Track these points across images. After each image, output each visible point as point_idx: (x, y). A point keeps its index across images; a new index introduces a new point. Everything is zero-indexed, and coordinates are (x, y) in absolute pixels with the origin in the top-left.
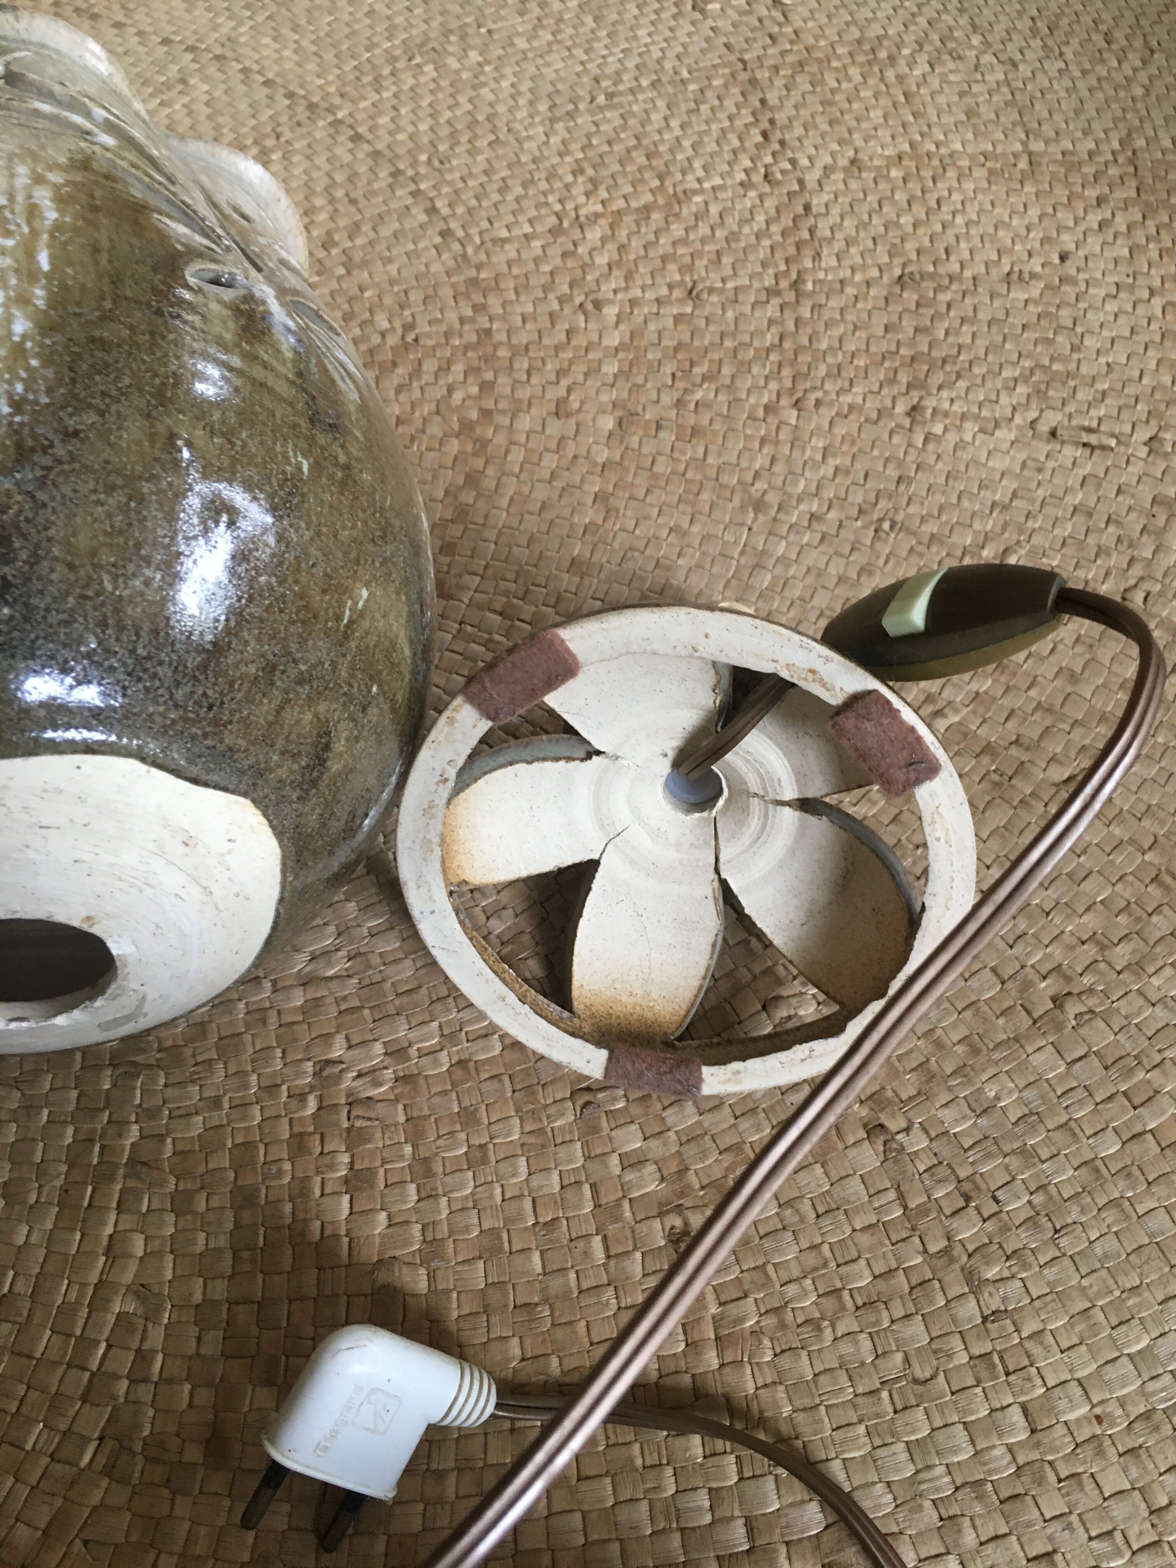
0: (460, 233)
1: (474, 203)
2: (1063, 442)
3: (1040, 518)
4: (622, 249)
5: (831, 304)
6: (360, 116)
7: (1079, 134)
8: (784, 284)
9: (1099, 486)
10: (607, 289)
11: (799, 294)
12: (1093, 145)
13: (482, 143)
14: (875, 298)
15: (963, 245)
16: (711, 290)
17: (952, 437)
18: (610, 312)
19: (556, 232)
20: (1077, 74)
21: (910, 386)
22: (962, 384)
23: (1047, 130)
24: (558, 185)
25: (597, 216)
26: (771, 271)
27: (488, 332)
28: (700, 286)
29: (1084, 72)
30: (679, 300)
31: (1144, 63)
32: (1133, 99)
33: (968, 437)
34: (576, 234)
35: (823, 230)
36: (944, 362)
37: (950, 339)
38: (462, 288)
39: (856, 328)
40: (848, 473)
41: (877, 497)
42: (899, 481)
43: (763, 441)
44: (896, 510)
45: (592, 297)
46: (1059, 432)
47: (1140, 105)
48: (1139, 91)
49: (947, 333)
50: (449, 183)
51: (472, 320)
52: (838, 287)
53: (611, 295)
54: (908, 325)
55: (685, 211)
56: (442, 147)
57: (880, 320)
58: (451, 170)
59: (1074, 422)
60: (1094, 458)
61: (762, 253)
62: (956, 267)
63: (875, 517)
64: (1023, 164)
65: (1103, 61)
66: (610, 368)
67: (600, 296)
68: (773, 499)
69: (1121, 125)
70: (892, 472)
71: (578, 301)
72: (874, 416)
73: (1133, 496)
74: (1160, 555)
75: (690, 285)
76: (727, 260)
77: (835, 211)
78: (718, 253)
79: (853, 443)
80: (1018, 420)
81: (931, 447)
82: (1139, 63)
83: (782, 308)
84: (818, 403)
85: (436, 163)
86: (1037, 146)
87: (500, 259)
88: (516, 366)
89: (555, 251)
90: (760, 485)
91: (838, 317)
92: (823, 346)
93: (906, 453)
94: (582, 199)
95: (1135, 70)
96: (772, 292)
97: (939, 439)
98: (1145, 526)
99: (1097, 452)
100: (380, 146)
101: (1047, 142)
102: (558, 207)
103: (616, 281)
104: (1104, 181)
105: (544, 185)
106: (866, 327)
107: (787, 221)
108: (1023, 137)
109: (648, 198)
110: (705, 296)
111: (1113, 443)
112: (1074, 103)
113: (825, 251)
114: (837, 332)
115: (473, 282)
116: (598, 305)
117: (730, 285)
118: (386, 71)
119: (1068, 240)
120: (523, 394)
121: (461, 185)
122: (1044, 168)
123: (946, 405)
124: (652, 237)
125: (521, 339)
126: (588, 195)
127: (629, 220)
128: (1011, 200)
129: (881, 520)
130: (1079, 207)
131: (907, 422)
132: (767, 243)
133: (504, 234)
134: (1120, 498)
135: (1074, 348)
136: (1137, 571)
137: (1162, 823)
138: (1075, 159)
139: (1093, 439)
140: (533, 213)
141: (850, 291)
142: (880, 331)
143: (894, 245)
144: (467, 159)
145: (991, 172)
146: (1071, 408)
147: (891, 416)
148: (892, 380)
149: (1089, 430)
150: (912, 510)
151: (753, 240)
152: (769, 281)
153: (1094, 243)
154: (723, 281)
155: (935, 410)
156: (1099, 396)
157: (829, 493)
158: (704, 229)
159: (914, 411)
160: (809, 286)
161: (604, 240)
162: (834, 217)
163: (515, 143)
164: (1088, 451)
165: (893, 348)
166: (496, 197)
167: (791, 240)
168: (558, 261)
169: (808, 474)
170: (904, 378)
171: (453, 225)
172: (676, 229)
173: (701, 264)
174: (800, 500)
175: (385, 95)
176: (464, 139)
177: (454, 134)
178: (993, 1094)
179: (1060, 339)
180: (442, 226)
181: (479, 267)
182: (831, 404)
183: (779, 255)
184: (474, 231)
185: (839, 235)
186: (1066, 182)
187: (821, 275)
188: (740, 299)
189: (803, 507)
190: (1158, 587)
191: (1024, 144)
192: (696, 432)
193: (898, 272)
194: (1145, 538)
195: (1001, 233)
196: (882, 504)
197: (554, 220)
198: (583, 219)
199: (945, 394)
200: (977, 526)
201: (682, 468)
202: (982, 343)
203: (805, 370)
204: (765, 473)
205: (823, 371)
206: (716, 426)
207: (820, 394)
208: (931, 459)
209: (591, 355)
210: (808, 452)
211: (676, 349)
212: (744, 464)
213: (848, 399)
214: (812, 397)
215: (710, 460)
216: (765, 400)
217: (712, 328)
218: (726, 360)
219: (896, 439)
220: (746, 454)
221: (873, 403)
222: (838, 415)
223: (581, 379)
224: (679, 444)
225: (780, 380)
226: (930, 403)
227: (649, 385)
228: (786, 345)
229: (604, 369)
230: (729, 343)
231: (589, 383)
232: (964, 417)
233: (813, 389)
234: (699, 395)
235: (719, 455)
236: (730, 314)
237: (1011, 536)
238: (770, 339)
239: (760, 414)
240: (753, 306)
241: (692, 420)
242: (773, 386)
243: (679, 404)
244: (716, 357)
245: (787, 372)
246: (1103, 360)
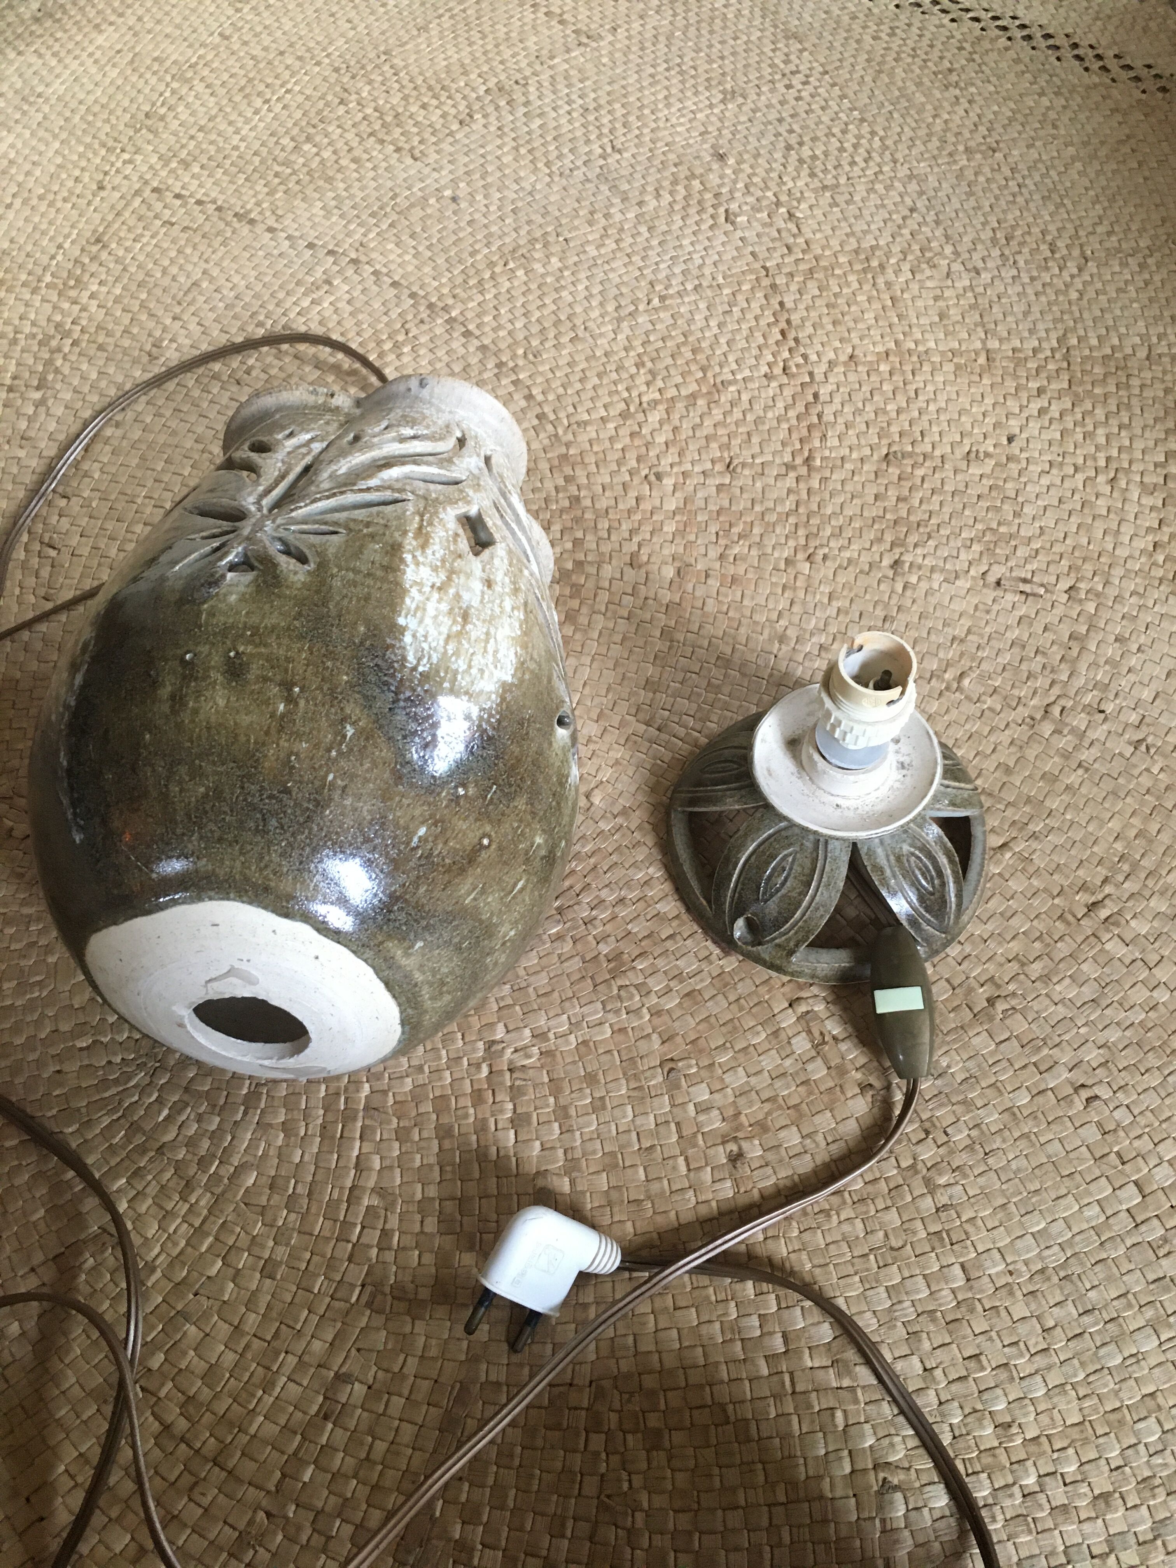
0: (552, 417)
1: (561, 391)
2: (1005, 590)
3: (987, 649)
4: (675, 430)
5: (834, 477)
6: (470, 315)
7: (1026, 334)
8: (798, 460)
9: (1031, 625)
10: (665, 463)
11: (810, 468)
12: (1036, 343)
13: (565, 339)
14: (868, 472)
15: (935, 429)
16: (744, 465)
17: (924, 586)
18: (668, 482)
19: (625, 415)
20: (1027, 280)
21: (893, 544)
22: (932, 543)
23: (1002, 330)
24: (625, 375)
25: (656, 402)
26: (789, 450)
28: (735, 462)
29: (1032, 279)
30: (719, 473)
31: (1080, 270)
32: (1070, 303)
33: (936, 586)
34: (640, 417)
35: (828, 417)
36: (918, 525)
37: (924, 507)
38: (556, 463)
39: (853, 497)
40: (847, 613)
42: (885, 620)
43: (784, 587)
45: (654, 470)
46: (1003, 582)
47: (1074, 308)
48: (1074, 295)
49: (921, 502)
50: (541, 373)
51: (565, 489)
52: (839, 463)
53: (668, 469)
54: (892, 493)
55: (723, 399)
56: (535, 343)
57: (871, 490)
58: (542, 362)
59: (1014, 574)
60: (1028, 603)
61: (783, 434)
62: (929, 448)
64: (982, 360)
65: (1047, 269)
66: (670, 528)
67: (660, 469)
68: (792, 633)
69: (1059, 326)
70: (880, 613)
71: (643, 473)
72: (867, 568)
73: (1055, 633)
74: (1073, 679)
75: (728, 460)
76: (755, 440)
77: (837, 400)
78: (749, 434)
79: (851, 590)
80: (973, 572)
81: (909, 593)
82: (1075, 271)
83: (797, 480)
84: (825, 557)
85: (531, 357)
86: (993, 344)
87: (583, 438)
88: (599, 526)
89: (624, 432)
90: (783, 623)
91: (840, 487)
92: (829, 511)
93: (890, 597)
94: (644, 388)
95: (1072, 276)
96: (789, 467)
97: (914, 587)
98: (1064, 656)
99: (1030, 598)
100: (487, 341)
101: (1001, 340)
102: (625, 395)
103: (672, 457)
104: (1044, 375)
105: (614, 376)
106: (861, 496)
107: (800, 408)
108: (983, 336)
109: (694, 387)
110: (739, 469)
111: (1042, 591)
112: (1023, 307)
113: (830, 434)
114: (839, 500)
115: (564, 457)
116: (658, 477)
117: (758, 461)
118: (487, 275)
119: (1014, 425)
120: (606, 548)
121: (551, 375)
122: (998, 364)
123: (920, 560)
124: (698, 420)
125: (602, 504)
126: (648, 384)
127: (680, 405)
128: (972, 390)
130: (1024, 395)
131: (891, 573)
132: (785, 426)
133: (586, 417)
134: (1046, 634)
135: (1016, 515)
136: (1057, 690)
138: (1022, 355)
139: (1027, 588)
140: (607, 400)
141: (849, 466)
142: (871, 500)
143: (882, 428)
144: (553, 353)
145: (958, 367)
146: (1012, 563)
147: (879, 568)
148: (880, 540)
149: (1025, 581)
151: (775, 423)
152: (787, 458)
153: (1034, 426)
154: (753, 457)
155: (911, 564)
156: (1033, 554)
157: (832, 629)
158: (737, 414)
159: (896, 564)
160: (818, 462)
161: (661, 423)
162: (836, 406)
163: (590, 340)
164: (1023, 598)
165: (881, 514)
166: (578, 386)
167: (804, 424)
168: (627, 440)
169: (818, 614)
170: (889, 538)
171: (547, 409)
172: (717, 414)
173: (735, 442)
174: (812, 634)
175: (488, 296)
176: (551, 335)
177: (543, 331)
179: (1005, 507)
180: (538, 410)
181: (568, 445)
182: (834, 559)
183: (795, 436)
184: (562, 415)
185: (840, 420)
186: (1015, 376)
187: (827, 453)
188: (766, 472)
189: (814, 640)
191: (984, 342)
192: (734, 580)
193: (884, 451)
194: (1064, 666)
195: (963, 419)
197: (622, 405)
198: (645, 405)
199: (919, 551)
200: (941, 655)
201: (725, 608)
202: (947, 510)
203: (815, 531)
204: (786, 613)
205: (828, 532)
206: (749, 576)
207: (826, 550)
208: (908, 603)
209: (655, 518)
210: (818, 597)
211: (718, 513)
212: (771, 606)
213: (847, 554)
214: (821, 552)
215: (745, 602)
216: (786, 555)
217: (745, 496)
218: (756, 523)
219: (883, 587)
220: (772, 597)
221: (865, 558)
222: (840, 567)
223: (648, 537)
224: (722, 589)
225: (796, 539)
226: (908, 558)
227: (699, 542)
228: (801, 510)
229: (665, 529)
230: (758, 508)
231: (654, 540)
232: (933, 569)
233: (822, 546)
234: (736, 550)
235: (753, 598)
236: (759, 485)
237: (965, 663)
238: (789, 505)
239: (782, 566)
240: (776, 478)
241: (731, 570)
242: (792, 543)
243: (722, 557)
244: (749, 520)
245: (801, 532)
246: (1037, 525)
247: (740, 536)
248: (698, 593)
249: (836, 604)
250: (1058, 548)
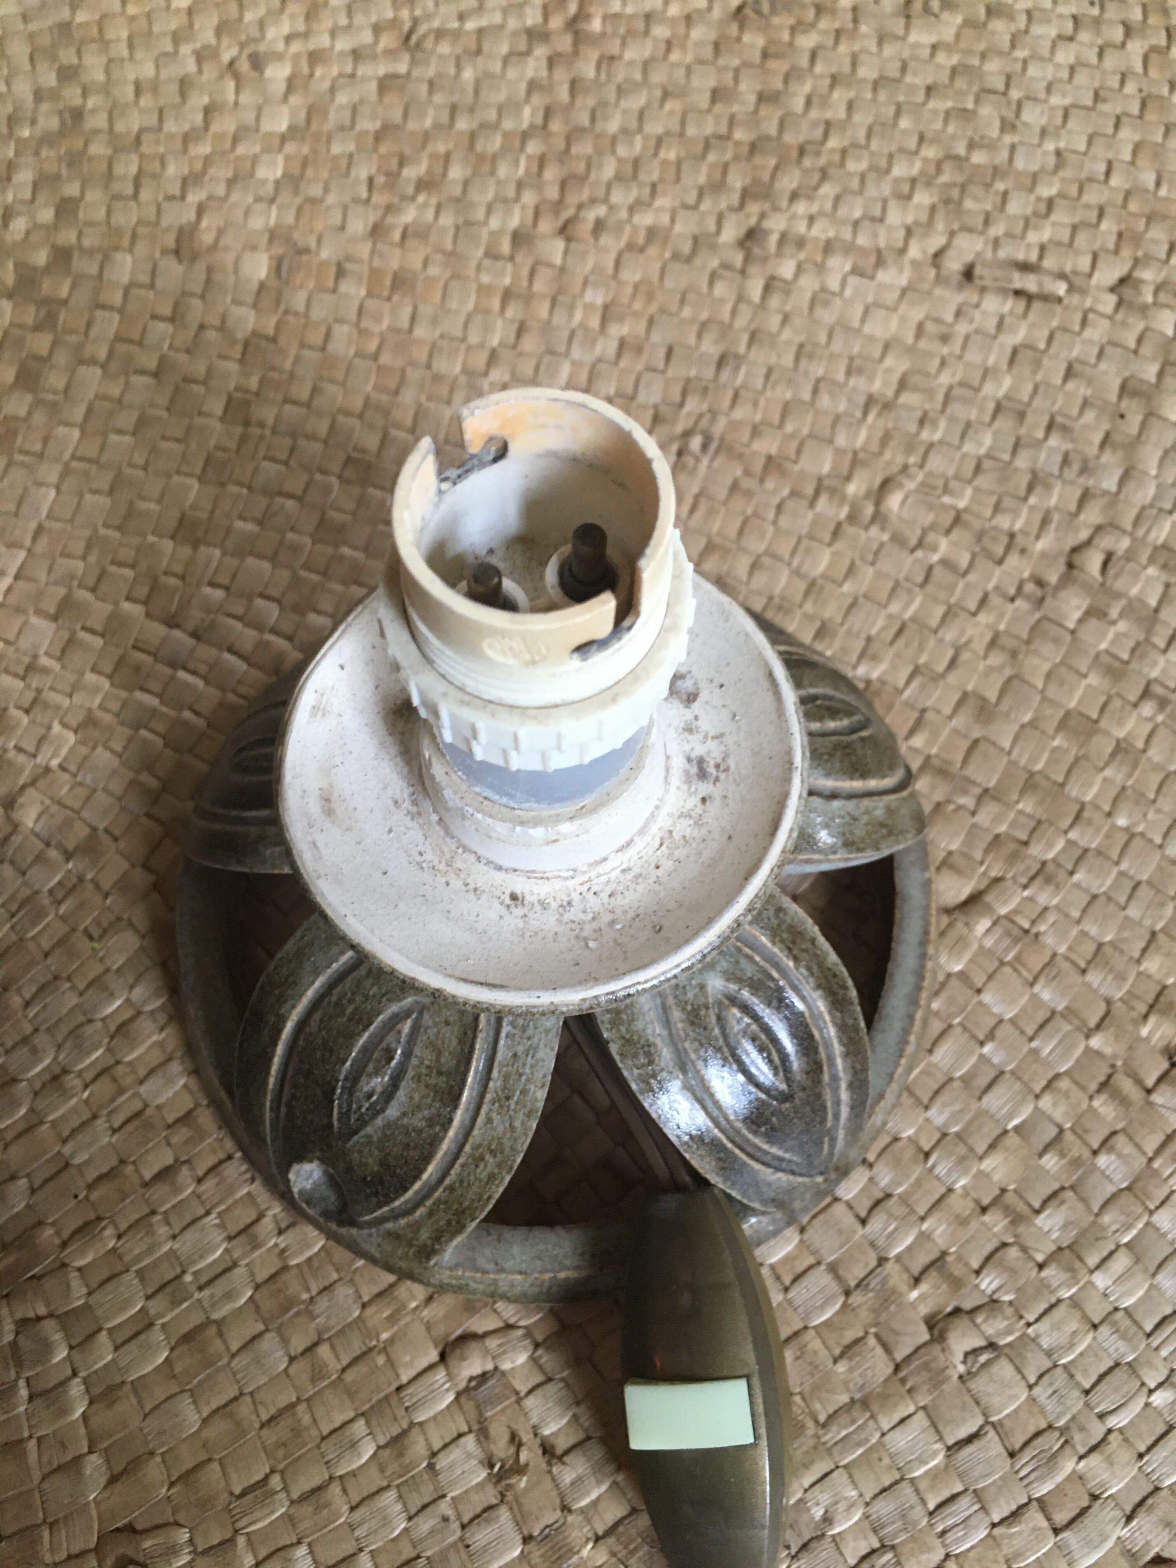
2: (983, 290)
3: (942, 424)
5: (630, 54)
8: (556, 22)
9: (1037, 364)
10: (275, 34)
11: (578, 39)
14: (697, 47)
16: (440, 34)
21: (746, 195)
22: (828, 190)
27: (78, 114)
28: (423, 28)
30: (388, 52)
33: (834, 284)
36: (802, 152)
37: (814, 114)
39: (666, 95)
40: (639, 350)
41: (684, 393)
42: (721, 362)
44: (714, 414)
46: (978, 271)
49: (809, 103)
52: (641, 25)
53: (280, 46)
57: (705, 81)
59: (1002, 254)
60: (1031, 316)
63: (679, 429)
67: (262, 48)
70: (710, 347)
71: (226, 57)
72: (686, 248)
73: (1090, 382)
74: (1131, 485)
75: (406, 27)
80: (914, 252)
81: (774, 301)
83: (551, 62)
84: (599, 227)
91: (638, 76)
92: (613, 126)
93: (734, 312)
96: (536, 35)
97: (788, 287)
98: (1107, 436)
99: (1037, 305)
106: (682, 93)
110: (429, 44)
111: (1061, 288)
114: (636, 102)
116: (257, 62)
117: (471, 25)
123: (801, 227)
129: (687, 434)
131: (738, 258)
134: (1070, 386)
135: (1007, 126)
136: (1093, 515)
137: (1121, 977)
139: (1030, 284)
141: (659, 32)
142: (704, 101)
146: (997, 230)
147: (714, 247)
148: (717, 186)
149: (1025, 267)
150: (739, 414)
152: (533, 17)
154: (461, 17)
155: (783, 237)
156: (1042, 207)
159: (751, 237)
160: (596, 26)
164: (1022, 304)
165: (723, 129)
169: (576, 353)
170: (737, 181)
178: (818, 1513)
179: (985, 111)
182: (619, 228)
187: (615, 7)
188: (486, 47)
190: (1125, 543)
194: (1107, 457)
196: (692, 405)
199: (801, 208)
200: (841, 440)
201: (372, 346)
202: (862, 119)
203: (581, 168)
204: (505, 353)
205: (609, 170)
206: (434, 271)
207: (601, 211)
208: (774, 321)
209: (241, 150)
210: (578, 316)
211: (378, 137)
212: (474, 338)
213: (644, 219)
214: (591, 215)
215: (420, 331)
216: (514, 222)
217: (438, 98)
218: (456, 156)
219: (720, 289)
220: (478, 320)
221: (685, 227)
222: (630, 246)
223: (221, 191)
224: (372, 304)
225: (539, 187)
226: (776, 224)
227: (331, 199)
228: (556, 126)
229: (261, 173)
230: (463, 124)
231: (235, 197)
232: (828, 248)
233: (593, 201)
234: (409, 215)
235: (435, 321)
236: (468, 74)
237: (893, 457)
238: (528, 116)
239: (506, 247)
240: (506, 61)
241: (393, 261)
242: (529, 198)
243: (377, 231)
244: (441, 148)
245: (551, 174)
246: (1050, 146)
247: (422, 185)
248: (316, 314)
249: (617, 330)
250: (1093, 196)
